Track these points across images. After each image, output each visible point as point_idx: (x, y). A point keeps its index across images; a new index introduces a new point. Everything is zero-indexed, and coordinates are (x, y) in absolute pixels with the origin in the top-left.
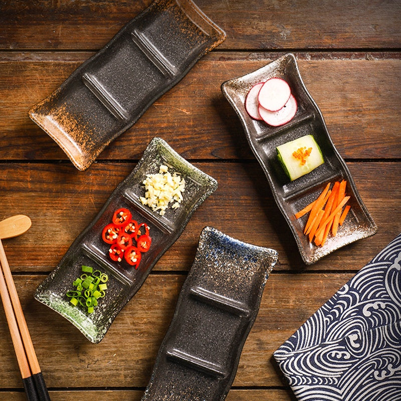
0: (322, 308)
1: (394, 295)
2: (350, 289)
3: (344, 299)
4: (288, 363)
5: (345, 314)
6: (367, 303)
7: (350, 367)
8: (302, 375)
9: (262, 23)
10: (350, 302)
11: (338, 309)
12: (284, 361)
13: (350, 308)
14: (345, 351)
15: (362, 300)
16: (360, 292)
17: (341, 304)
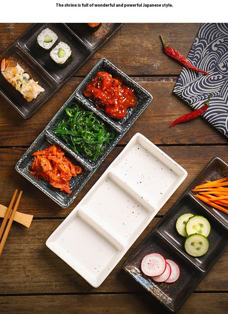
0: (189, 57)
1: (226, 32)
2: (200, 39)
3: (198, 46)
4: (187, 90)
5: (203, 54)
6: (213, 43)
7: (224, 83)
8: (197, 95)
9: (142, 59)
10: (203, 47)
11: (198, 53)
12: (184, 91)
13: (204, 50)
14: (218, 74)
15: (209, 42)
16: (206, 38)
17: (198, 50)
